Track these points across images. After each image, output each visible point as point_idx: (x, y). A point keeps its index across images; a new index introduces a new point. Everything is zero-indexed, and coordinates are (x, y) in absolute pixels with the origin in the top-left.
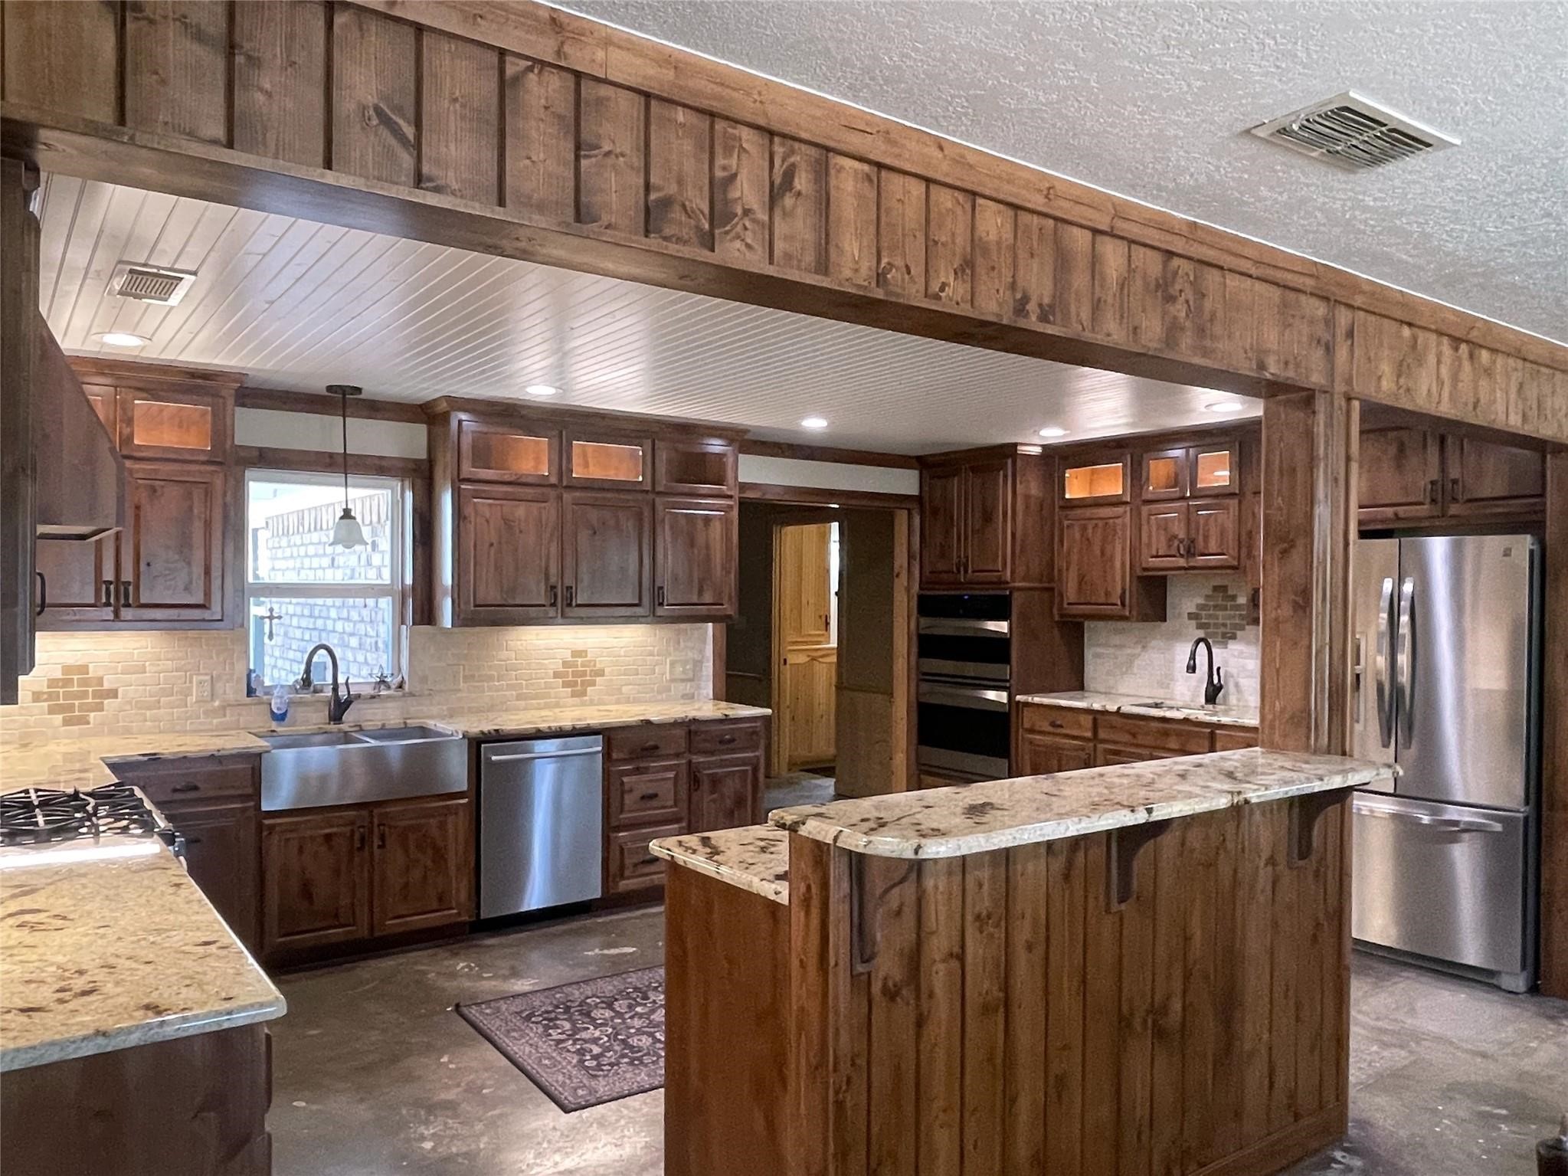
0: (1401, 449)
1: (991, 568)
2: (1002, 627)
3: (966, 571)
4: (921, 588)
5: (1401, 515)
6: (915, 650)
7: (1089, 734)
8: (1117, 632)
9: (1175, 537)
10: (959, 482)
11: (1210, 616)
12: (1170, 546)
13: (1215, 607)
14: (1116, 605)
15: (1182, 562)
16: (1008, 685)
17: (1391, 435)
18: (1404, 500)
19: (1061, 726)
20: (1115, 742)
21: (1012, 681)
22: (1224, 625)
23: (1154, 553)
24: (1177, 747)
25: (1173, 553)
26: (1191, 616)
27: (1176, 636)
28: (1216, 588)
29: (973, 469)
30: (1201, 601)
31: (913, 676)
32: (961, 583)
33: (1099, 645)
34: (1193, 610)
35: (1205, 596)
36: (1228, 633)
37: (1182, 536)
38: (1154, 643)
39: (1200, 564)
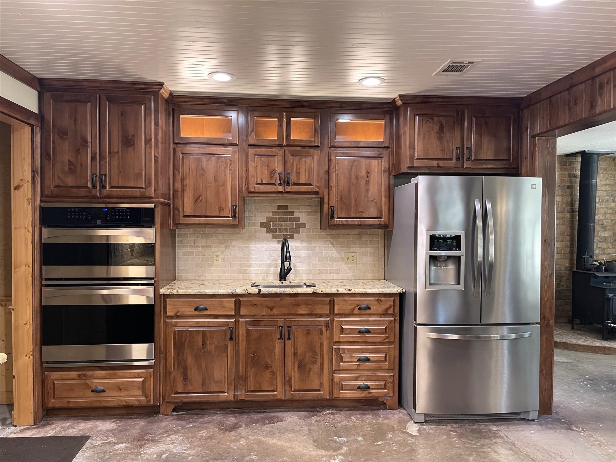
0: (441, 127)
1: (130, 185)
3: (103, 187)
4: (41, 201)
5: (440, 165)
6: (38, 258)
7: (232, 313)
8: (203, 236)
9: (275, 171)
10: (92, 108)
11: (276, 225)
12: (271, 178)
13: (280, 219)
14: (229, 217)
15: (281, 189)
17: (436, 119)
18: (441, 157)
19: (206, 309)
20: (253, 316)
21: (156, 279)
22: (286, 230)
23: (259, 181)
24: (306, 313)
25: (274, 182)
26: (262, 225)
27: (252, 238)
28: (279, 207)
29: (110, 99)
30: (270, 215)
31: (37, 283)
33: (187, 246)
34: (264, 221)
35: (272, 212)
36: (289, 235)
37: (280, 170)
38: (234, 243)
39: (294, 190)
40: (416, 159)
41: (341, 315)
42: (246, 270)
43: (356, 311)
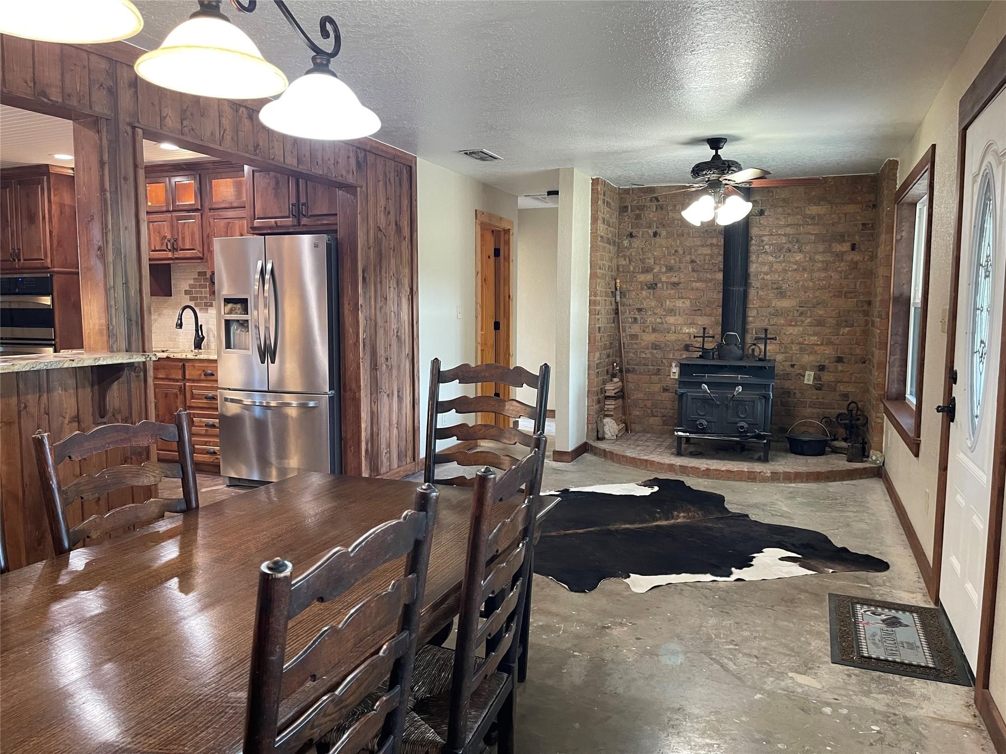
0: (278, 183)
1: (35, 257)
2: (47, 301)
3: (19, 260)
5: (279, 224)
9: (165, 237)
10: (10, 193)
11: (196, 292)
12: (162, 244)
13: (200, 286)
15: (170, 255)
16: (53, 342)
18: (278, 215)
21: (57, 340)
22: (205, 298)
23: (153, 248)
25: (165, 248)
26: (186, 292)
27: (178, 305)
28: (199, 273)
29: (20, 183)
30: (192, 282)
32: (17, 269)
34: (187, 288)
35: (194, 279)
36: (208, 303)
37: (169, 237)
38: (165, 311)
39: (181, 256)
40: (258, 219)
41: (194, 381)
42: (175, 339)
43: (203, 377)
